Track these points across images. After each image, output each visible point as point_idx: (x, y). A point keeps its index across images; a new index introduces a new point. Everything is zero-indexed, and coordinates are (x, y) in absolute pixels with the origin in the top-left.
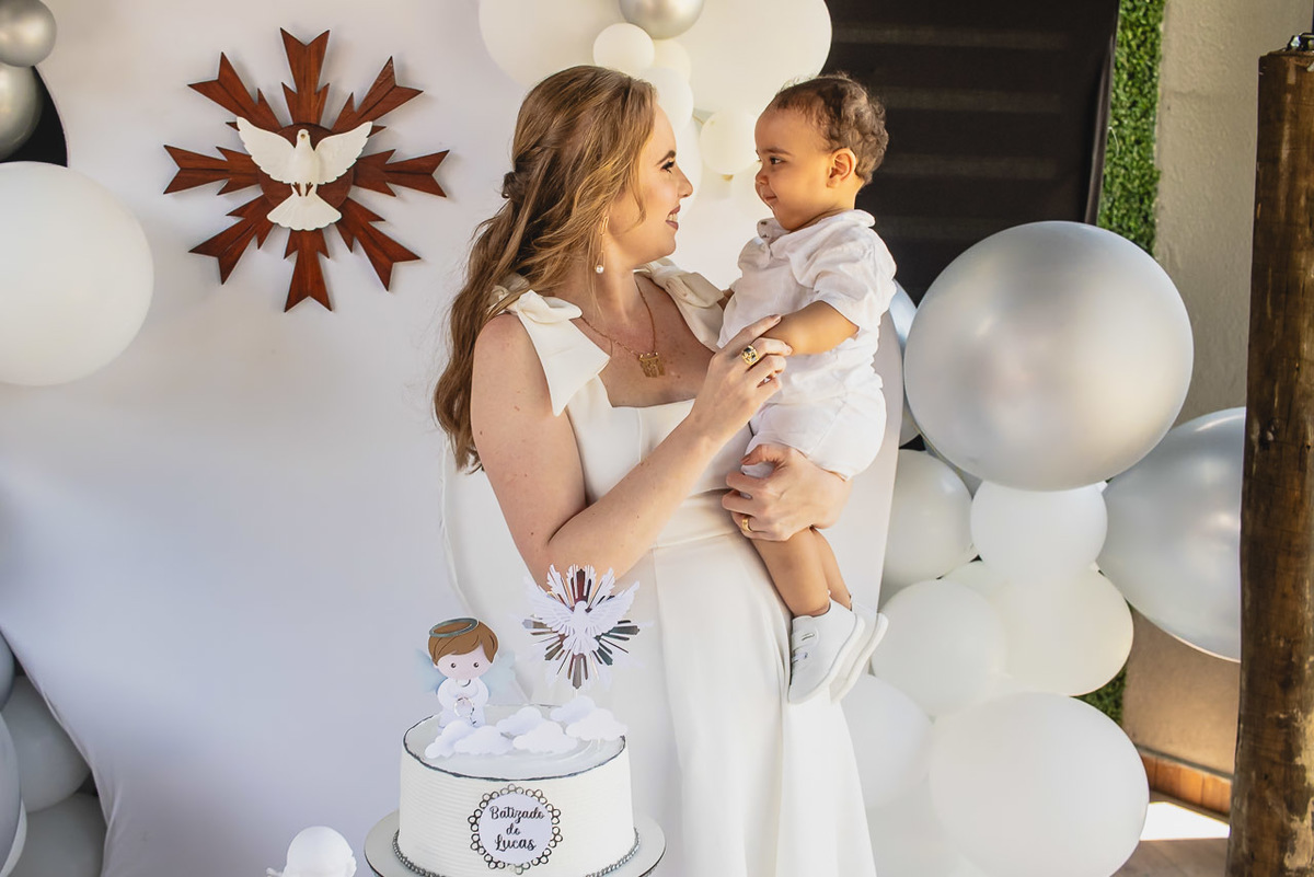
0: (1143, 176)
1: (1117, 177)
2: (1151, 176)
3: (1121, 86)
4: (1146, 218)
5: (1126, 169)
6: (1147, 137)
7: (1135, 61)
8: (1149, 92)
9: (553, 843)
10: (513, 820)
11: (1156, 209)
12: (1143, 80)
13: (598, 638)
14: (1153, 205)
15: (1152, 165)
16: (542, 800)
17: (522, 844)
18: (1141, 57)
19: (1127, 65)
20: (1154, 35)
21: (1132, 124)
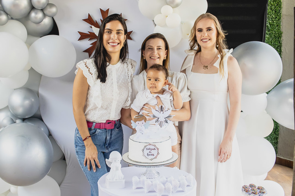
0: (279, 33)
1: (273, 33)
2: (280, 33)
3: (273, 14)
4: (279, 42)
5: (275, 32)
6: (279, 25)
7: (276, 8)
8: (280, 15)
9: (157, 155)
10: (150, 150)
11: (282, 40)
12: (278, 13)
13: (165, 118)
14: (281, 39)
15: (281, 31)
16: (155, 147)
17: (152, 155)
18: (278, 8)
19: (274, 9)
20: (280, 3)
21: (276, 22)
